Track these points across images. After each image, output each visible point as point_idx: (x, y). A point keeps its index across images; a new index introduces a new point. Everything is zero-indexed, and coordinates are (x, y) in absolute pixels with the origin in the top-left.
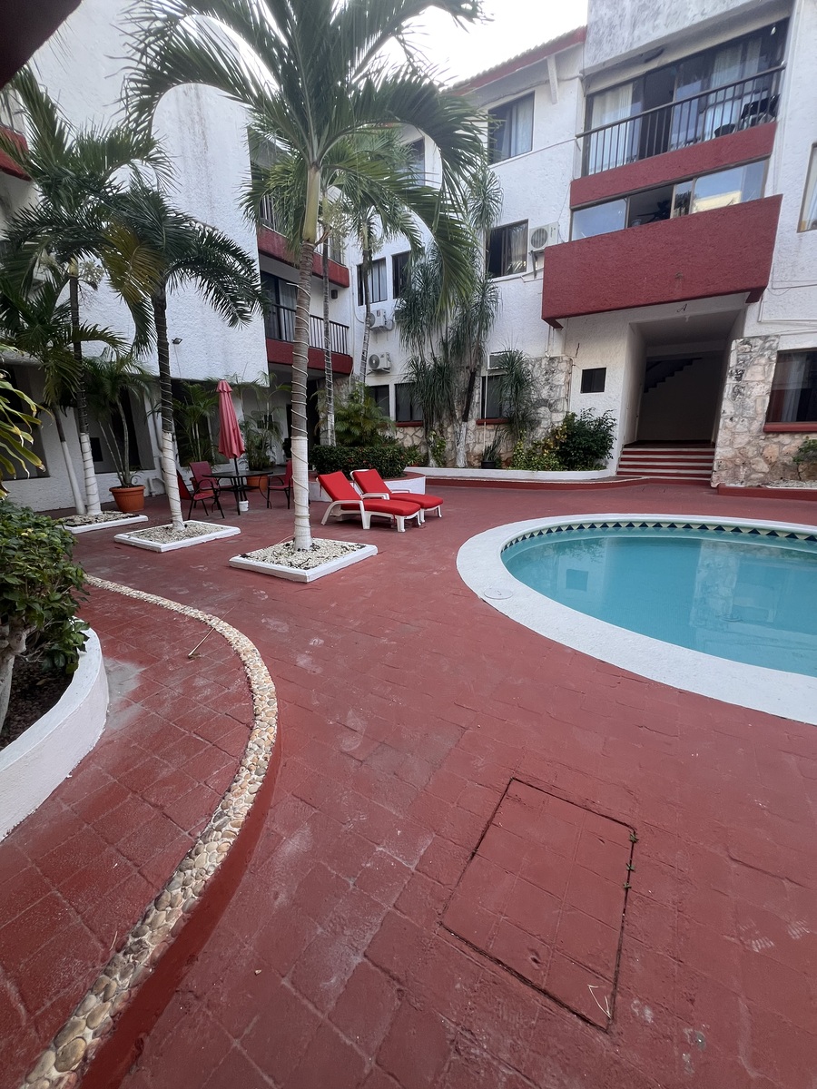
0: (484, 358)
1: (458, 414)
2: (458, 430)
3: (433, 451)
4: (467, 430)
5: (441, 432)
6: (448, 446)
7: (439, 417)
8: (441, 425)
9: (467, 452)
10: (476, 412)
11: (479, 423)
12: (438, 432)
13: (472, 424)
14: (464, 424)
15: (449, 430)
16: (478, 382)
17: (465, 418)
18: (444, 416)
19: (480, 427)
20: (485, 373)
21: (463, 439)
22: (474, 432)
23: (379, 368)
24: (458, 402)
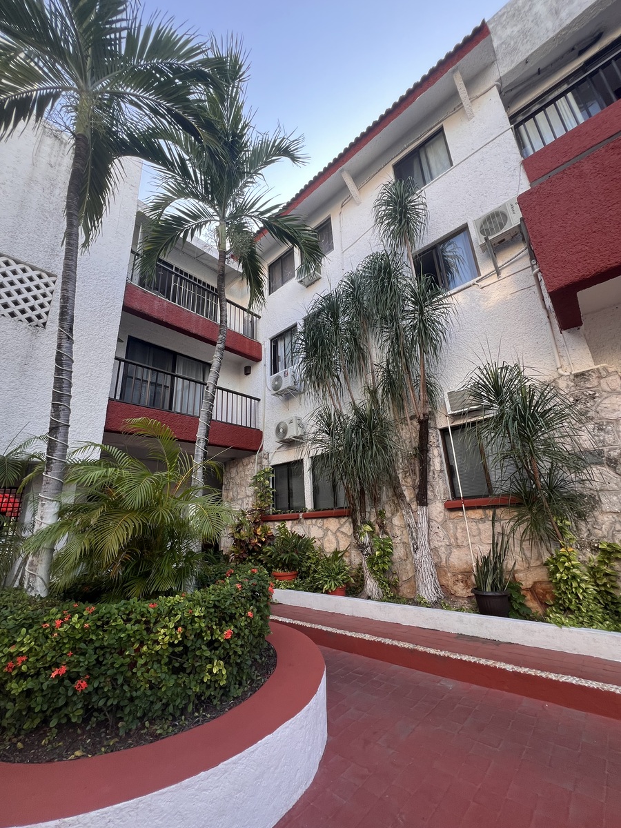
0: (438, 399)
1: (409, 494)
2: (412, 522)
3: (372, 562)
4: (429, 521)
5: (382, 527)
6: (398, 553)
7: (376, 500)
8: (381, 514)
9: (436, 566)
10: (439, 487)
11: (451, 508)
12: (377, 527)
13: (437, 508)
14: (421, 511)
15: (396, 521)
16: (435, 438)
17: (422, 499)
18: (384, 498)
19: (453, 514)
20: (443, 422)
21: (423, 540)
22: (444, 524)
23: (287, 437)
24: (405, 473)
